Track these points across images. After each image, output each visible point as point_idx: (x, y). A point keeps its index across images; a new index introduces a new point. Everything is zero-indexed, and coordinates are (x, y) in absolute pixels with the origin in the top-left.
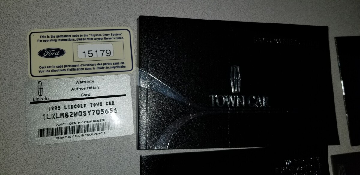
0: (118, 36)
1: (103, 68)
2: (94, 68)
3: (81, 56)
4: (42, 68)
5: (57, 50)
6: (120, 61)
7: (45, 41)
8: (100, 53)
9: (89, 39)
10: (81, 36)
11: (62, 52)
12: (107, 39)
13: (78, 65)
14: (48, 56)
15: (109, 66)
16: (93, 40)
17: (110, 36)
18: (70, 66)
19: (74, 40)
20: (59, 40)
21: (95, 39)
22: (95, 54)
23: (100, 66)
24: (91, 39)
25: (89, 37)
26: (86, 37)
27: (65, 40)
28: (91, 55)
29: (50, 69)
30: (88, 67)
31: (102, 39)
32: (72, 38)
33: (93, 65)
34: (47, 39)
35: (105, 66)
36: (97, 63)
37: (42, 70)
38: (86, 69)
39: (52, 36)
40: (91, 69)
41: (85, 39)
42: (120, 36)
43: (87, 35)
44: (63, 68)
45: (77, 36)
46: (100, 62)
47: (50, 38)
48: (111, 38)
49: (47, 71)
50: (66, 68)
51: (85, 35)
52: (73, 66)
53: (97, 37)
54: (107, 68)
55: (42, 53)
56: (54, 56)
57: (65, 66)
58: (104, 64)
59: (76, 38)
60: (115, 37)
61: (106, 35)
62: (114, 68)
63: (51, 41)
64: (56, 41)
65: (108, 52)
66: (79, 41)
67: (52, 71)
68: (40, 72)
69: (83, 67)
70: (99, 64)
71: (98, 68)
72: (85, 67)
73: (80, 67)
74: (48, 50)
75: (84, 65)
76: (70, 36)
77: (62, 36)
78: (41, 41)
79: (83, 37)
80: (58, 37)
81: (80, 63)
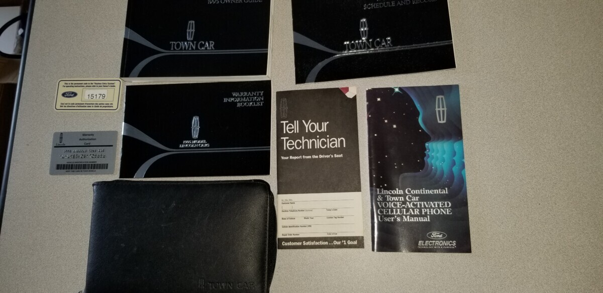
0: (112, 85)
1: (98, 107)
2: (93, 107)
3: (86, 97)
4: (62, 104)
5: (73, 93)
6: (110, 103)
7: (67, 87)
8: (98, 96)
10: (89, 84)
11: (75, 94)
12: (105, 86)
13: (83, 104)
14: (67, 97)
15: (102, 105)
16: (96, 87)
17: (107, 85)
18: (78, 104)
19: (84, 86)
20: (75, 86)
21: (97, 86)
22: (95, 97)
23: (96, 105)
25: (94, 85)
26: (92, 85)
27: (79, 86)
28: (92, 97)
29: (67, 105)
30: (89, 105)
31: (101, 86)
33: (92, 104)
34: (68, 85)
35: (100, 105)
36: (95, 103)
38: (88, 107)
39: (72, 84)
40: (90, 107)
44: (74, 105)
46: (97, 103)
47: (70, 85)
48: (107, 86)
49: (65, 107)
51: (92, 84)
52: (80, 104)
53: (98, 85)
54: (101, 107)
55: (64, 95)
56: (70, 97)
57: (76, 104)
59: (85, 85)
60: (110, 85)
61: (105, 84)
62: (105, 107)
64: (73, 86)
65: (104, 95)
66: (87, 87)
67: (68, 106)
68: (61, 106)
69: (86, 105)
70: (96, 104)
71: (95, 107)
72: (87, 105)
73: (84, 105)
74: (67, 92)
76: (82, 84)
77: (77, 84)
78: (65, 86)
79: (90, 85)
80: (75, 84)
81: (85, 103)
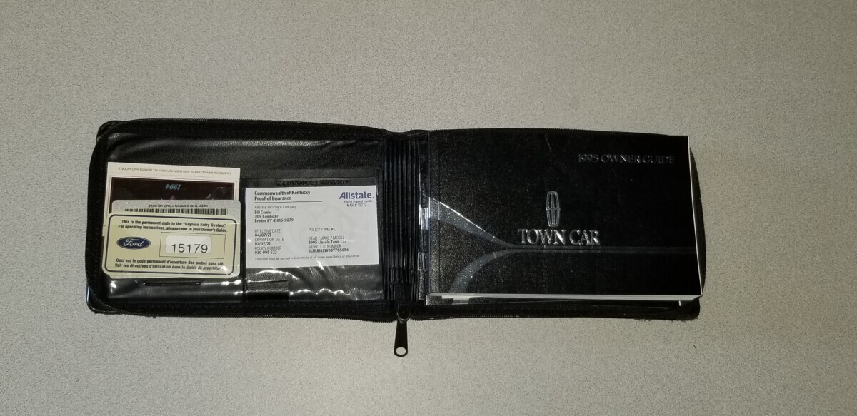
0: (220, 228)
1: (195, 268)
2: (184, 268)
3: (170, 250)
4: (120, 261)
5: (140, 240)
6: (217, 261)
7: (127, 227)
8: (193, 249)
9: (182, 229)
10: (173, 224)
11: (146, 243)
12: (205, 230)
13: (164, 262)
14: (128, 247)
15: (203, 266)
16: (188, 231)
17: (210, 228)
18: (154, 262)
19: (163, 228)
20: (145, 227)
21: (190, 229)
22: (187, 249)
23: (190, 265)
24: (185, 229)
25: (183, 226)
26: (179, 226)
27: (153, 228)
28: (181, 250)
29: (129, 264)
30: (176, 265)
31: (198, 230)
32: (161, 226)
33: (183, 263)
34: (130, 224)
35: (198, 266)
36: (188, 260)
37: (119, 263)
38: (173, 267)
39: (137, 222)
40: (179, 267)
41: (177, 229)
42: (223, 228)
43: (181, 224)
44: (145, 264)
45: (168, 223)
46: (192, 260)
47: (134, 225)
48: (210, 230)
49: (125, 266)
50: (149, 264)
51: (178, 224)
52: (157, 262)
53: (192, 227)
54: (200, 268)
55: (121, 242)
56: (136, 247)
57: (148, 261)
58: (197, 263)
59: (166, 226)
60: (216, 228)
61: (205, 225)
62: (209, 269)
63: (135, 227)
64: (141, 228)
65: (204, 247)
66: (169, 231)
67: (131, 266)
68: (117, 265)
69: (169, 265)
70: (189, 263)
71: (188, 268)
72: (172, 265)
73: (166, 264)
74: (129, 239)
75: (172, 262)
76: (159, 223)
77: (149, 223)
78: (122, 227)
79: (176, 226)
80: (143, 222)
81: (166, 259)
